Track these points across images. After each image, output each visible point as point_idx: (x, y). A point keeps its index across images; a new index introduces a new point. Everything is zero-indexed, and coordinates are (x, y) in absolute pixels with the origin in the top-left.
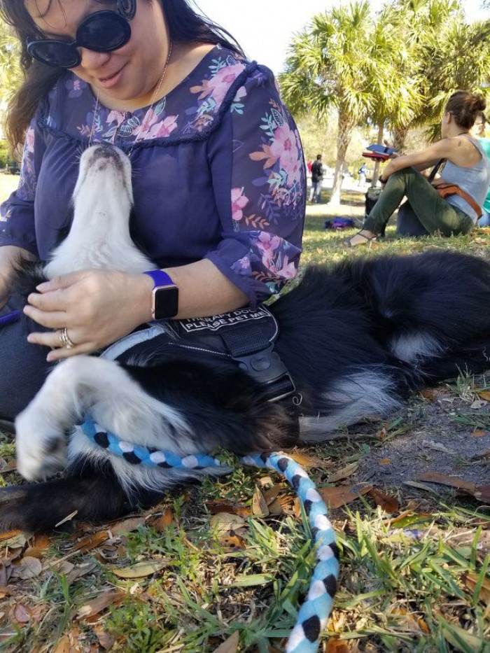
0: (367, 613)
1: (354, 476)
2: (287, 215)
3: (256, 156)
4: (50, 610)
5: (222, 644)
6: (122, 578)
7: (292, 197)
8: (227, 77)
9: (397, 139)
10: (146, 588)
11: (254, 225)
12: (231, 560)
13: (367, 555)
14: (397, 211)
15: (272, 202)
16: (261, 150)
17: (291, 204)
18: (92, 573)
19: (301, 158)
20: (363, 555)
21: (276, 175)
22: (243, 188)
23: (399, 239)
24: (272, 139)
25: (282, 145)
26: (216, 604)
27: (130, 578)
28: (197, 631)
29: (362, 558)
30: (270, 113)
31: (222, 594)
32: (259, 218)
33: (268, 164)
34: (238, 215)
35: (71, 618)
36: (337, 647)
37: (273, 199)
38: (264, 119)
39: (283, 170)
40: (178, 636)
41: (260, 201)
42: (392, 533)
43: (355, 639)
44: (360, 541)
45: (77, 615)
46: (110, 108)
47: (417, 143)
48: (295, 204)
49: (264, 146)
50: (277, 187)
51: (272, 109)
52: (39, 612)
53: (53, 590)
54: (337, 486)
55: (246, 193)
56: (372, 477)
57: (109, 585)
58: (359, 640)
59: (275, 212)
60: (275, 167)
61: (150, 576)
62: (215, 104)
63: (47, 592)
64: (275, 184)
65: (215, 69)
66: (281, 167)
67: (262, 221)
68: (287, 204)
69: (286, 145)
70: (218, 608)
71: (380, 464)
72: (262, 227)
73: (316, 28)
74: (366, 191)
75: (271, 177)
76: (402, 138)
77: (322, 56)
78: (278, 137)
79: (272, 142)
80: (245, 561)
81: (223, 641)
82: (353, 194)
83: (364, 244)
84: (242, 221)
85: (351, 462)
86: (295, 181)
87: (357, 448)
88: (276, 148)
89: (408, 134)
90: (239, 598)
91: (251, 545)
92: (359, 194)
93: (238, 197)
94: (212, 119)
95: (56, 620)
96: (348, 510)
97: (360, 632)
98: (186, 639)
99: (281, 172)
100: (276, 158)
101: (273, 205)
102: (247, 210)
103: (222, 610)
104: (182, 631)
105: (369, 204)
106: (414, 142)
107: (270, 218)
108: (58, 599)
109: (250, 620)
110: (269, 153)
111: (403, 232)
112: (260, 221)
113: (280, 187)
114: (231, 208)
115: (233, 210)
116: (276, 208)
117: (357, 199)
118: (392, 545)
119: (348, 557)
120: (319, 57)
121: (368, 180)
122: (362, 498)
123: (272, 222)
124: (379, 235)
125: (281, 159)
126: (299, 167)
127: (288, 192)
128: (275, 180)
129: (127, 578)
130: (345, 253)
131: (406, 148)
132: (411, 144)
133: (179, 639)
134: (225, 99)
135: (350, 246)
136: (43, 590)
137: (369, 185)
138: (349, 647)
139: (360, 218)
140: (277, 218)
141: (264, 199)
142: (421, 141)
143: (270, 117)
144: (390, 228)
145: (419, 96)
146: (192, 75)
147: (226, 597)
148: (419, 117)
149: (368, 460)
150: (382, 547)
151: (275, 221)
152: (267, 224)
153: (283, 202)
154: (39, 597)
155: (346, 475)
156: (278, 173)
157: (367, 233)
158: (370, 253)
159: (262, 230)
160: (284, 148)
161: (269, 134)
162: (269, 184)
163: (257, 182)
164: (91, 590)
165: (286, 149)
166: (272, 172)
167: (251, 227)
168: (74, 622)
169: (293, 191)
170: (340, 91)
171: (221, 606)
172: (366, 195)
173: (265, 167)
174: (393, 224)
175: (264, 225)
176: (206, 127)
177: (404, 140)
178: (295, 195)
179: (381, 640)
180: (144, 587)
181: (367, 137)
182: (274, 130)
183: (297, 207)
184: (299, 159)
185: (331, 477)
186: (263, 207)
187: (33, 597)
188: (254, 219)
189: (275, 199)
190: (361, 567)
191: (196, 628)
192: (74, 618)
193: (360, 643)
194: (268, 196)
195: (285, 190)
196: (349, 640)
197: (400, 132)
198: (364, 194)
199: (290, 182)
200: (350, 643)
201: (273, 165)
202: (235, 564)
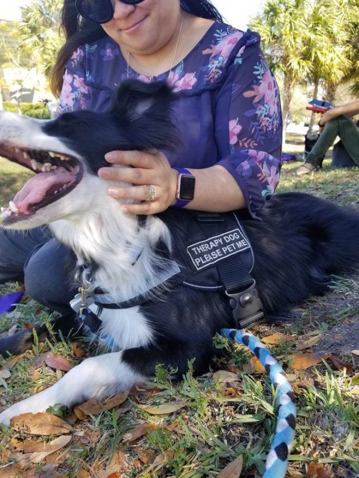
0: (337, 445)
1: (316, 346)
2: (270, 137)
3: (248, 94)
4: (104, 435)
5: (229, 464)
6: (152, 415)
7: (273, 125)
8: (231, 40)
9: (329, 93)
10: (169, 422)
11: (246, 145)
12: (231, 404)
13: (333, 403)
14: (331, 148)
15: (259, 128)
16: (253, 89)
17: (273, 129)
18: (130, 411)
19: (277, 96)
20: (330, 403)
21: (262, 108)
22: (238, 119)
23: (334, 170)
24: (261, 81)
25: (266, 86)
26: (222, 435)
27: (157, 415)
28: (210, 453)
29: (330, 405)
30: (260, 63)
31: (224, 428)
32: (250, 140)
33: (256, 100)
34: (233, 141)
35: (119, 441)
36: (317, 469)
37: (260, 125)
38: (256, 67)
39: (267, 103)
40: (197, 457)
41: (250, 128)
42: (352, 388)
43: (328, 463)
44: (328, 393)
45: (122, 440)
46: (139, 73)
47: (344, 96)
48: (275, 130)
49: (255, 87)
50: (263, 116)
51: (261, 60)
52: (96, 436)
53: (103, 421)
54: (303, 353)
55: (240, 123)
56: (329, 347)
57: (143, 419)
58: (332, 465)
59: (262, 135)
60: (262, 102)
61: (172, 414)
62: (222, 60)
63: (100, 423)
64: (262, 114)
65: (219, 38)
66: (265, 102)
67: (252, 143)
68: (270, 129)
69: (269, 86)
70: (224, 437)
71: (336, 337)
72: (252, 146)
73: (268, 8)
74: (305, 133)
75: (258, 108)
76: (332, 93)
77: (271, 33)
78: (264, 80)
79: (260, 83)
80: (241, 405)
81: (229, 462)
82: (295, 136)
83: (307, 174)
84: (237, 144)
85: (313, 336)
86: (274, 112)
87: (317, 325)
88: (262, 88)
89: (337, 89)
90: (238, 431)
91: (246, 394)
92: (299, 135)
93: (234, 127)
94: (221, 72)
95: (108, 442)
96: (316, 370)
97: (333, 459)
98: (202, 459)
99: (265, 105)
100: (262, 95)
101: (261, 130)
102: (240, 136)
103: (227, 439)
104: (199, 453)
105: (309, 143)
106: (341, 95)
107: (258, 140)
108: (107, 428)
109: (249, 447)
110: (258, 91)
111: (337, 164)
112: (250, 142)
113: (265, 116)
114: (229, 136)
115: (230, 136)
116: (261, 132)
117: (298, 140)
118: (353, 397)
119: (319, 404)
120: (269, 33)
121: (306, 125)
122: (324, 362)
123: (259, 143)
124: (318, 167)
125: (266, 96)
126: (276, 102)
127: (270, 120)
128: (261, 112)
129: (155, 415)
130: (293, 181)
131: (336, 100)
132: (339, 97)
133: (197, 459)
134: (230, 56)
135: (297, 176)
136: (97, 421)
137: (307, 129)
138: (325, 469)
139: (301, 154)
140: (263, 140)
141: (253, 126)
142: (347, 94)
143: (260, 66)
144: (327, 161)
145: (346, 60)
146: (201, 42)
147: (229, 430)
148: (346, 77)
149: (326, 335)
150: (345, 398)
151: (262, 142)
152: (256, 144)
153: (267, 127)
154: (95, 426)
155: (310, 345)
156: (263, 105)
157: (309, 165)
158: (313, 180)
159: (251, 149)
160: (267, 88)
161: (259, 77)
162: (257, 115)
163: (248, 114)
164: (131, 423)
165: (269, 89)
166: (259, 105)
167: (244, 147)
168: (121, 444)
169: (274, 120)
170: (285, 59)
171: (227, 436)
172: (306, 136)
173: (254, 102)
174: (329, 157)
175: (254, 146)
176: (217, 79)
177: (334, 94)
178: (275, 122)
179: (349, 465)
180: (168, 421)
181: (305, 92)
182: (263, 75)
183: (276, 132)
184: (276, 97)
185: (299, 347)
186: (252, 132)
187: (90, 426)
188: (246, 141)
189: (262, 125)
190: (330, 412)
191: (209, 451)
192: (121, 442)
193: (333, 467)
194: (257, 123)
195: (268, 119)
196: (324, 464)
197: (331, 88)
198: (303, 135)
199: (271, 113)
200: (325, 466)
201: (260, 101)
202: (234, 407)
